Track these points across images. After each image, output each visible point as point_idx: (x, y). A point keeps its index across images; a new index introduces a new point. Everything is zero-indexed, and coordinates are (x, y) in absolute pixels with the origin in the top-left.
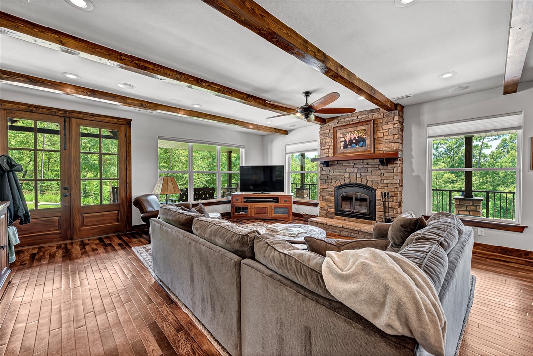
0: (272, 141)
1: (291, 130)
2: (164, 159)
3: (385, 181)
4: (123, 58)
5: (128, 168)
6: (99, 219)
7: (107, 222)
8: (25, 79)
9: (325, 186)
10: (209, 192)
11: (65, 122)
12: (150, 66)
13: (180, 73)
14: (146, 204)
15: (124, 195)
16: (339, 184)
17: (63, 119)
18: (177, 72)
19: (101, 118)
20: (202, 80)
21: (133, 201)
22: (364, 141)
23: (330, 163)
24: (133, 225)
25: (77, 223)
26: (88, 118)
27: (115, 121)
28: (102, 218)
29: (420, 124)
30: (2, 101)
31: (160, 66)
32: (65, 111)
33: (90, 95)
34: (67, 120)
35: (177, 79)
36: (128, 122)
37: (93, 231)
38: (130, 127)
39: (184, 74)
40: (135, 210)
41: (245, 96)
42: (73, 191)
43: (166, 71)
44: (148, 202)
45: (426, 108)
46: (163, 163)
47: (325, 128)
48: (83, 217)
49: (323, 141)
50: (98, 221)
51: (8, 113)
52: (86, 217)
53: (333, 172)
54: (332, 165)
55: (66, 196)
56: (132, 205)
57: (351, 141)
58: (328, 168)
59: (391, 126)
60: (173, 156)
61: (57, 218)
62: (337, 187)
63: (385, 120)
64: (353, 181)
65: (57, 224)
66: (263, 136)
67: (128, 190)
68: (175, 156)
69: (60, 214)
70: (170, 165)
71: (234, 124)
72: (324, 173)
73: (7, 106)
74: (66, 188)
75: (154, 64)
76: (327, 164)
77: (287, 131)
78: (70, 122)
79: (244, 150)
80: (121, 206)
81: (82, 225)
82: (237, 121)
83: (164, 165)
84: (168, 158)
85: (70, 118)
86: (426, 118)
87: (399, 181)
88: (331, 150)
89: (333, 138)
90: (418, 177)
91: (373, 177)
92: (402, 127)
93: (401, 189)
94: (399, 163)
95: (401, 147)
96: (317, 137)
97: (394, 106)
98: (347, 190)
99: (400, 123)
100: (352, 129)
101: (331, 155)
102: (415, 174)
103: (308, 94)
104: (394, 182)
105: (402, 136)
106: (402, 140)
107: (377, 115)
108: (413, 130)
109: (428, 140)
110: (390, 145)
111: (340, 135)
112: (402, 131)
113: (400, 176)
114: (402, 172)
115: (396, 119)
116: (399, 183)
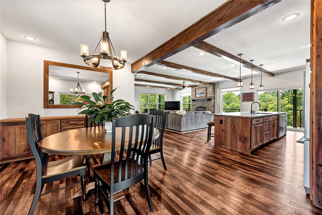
0: (176, 92)
3: (209, 106)
9: (193, 108)
29: (219, 88)
45: (220, 84)
47: (193, 89)
49: (192, 93)
53: (195, 103)
54: (195, 101)
57: (200, 93)
59: (210, 89)
62: (197, 108)
63: (209, 87)
64: (201, 106)
76: (193, 100)
77: (181, 89)
79: (166, 96)
86: (220, 87)
87: (213, 105)
88: (195, 96)
89: (195, 92)
90: (219, 104)
91: (206, 104)
92: (214, 89)
93: (214, 108)
94: (213, 100)
95: (213, 95)
96: (191, 91)
97: (210, 84)
98: (199, 109)
99: (213, 88)
100: (200, 90)
101: (195, 98)
102: (218, 103)
103: (184, 82)
104: (211, 106)
105: (215, 92)
106: (214, 93)
107: (207, 86)
108: (217, 90)
109: (221, 93)
110: (210, 95)
111: (197, 91)
112: (215, 91)
113: (213, 104)
114: (214, 103)
115: (212, 87)
116: (213, 106)
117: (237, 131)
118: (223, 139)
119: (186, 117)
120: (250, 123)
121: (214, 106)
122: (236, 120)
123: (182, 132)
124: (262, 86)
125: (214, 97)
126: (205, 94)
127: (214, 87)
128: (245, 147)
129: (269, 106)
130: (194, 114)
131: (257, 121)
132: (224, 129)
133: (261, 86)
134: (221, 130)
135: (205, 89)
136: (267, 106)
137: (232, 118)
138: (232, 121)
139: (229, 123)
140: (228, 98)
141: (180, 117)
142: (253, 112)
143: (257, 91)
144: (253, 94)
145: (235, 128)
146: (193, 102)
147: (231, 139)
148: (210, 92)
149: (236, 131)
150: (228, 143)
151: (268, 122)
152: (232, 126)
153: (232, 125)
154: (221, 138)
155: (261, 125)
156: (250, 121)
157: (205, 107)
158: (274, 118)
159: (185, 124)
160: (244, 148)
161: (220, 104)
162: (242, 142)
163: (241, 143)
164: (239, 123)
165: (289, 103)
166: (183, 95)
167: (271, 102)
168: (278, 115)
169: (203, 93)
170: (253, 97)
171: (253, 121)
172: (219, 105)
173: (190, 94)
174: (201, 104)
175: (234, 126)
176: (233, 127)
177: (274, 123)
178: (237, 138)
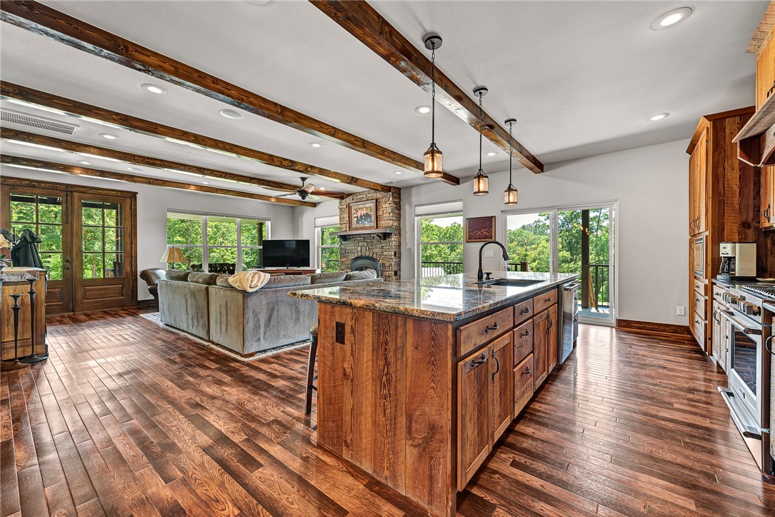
0: (302, 213)
1: (319, 203)
2: (179, 231)
3: (385, 253)
4: (136, 158)
5: (133, 241)
6: (102, 292)
7: (111, 295)
8: (41, 164)
9: (344, 260)
10: (228, 268)
11: (67, 196)
12: (158, 162)
13: (184, 165)
14: (153, 277)
15: (129, 269)
16: (354, 257)
17: (65, 194)
18: (181, 164)
19: (104, 192)
20: (204, 169)
21: (139, 274)
22: (370, 217)
23: (347, 237)
24: (139, 300)
25: (79, 295)
26: (90, 191)
27: (119, 193)
28: (105, 291)
29: (410, 204)
30: (2, 177)
31: (167, 161)
32: (67, 185)
33: (100, 176)
34: (69, 194)
35: (181, 170)
36: (133, 195)
37: (97, 304)
38: (136, 200)
39: (187, 165)
40: (141, 282)
41: (248, 179)
42: (75, 264)
43: (171, 165)
44: (156, 275)
45: (414, 191)
46: (178, 237)
47: (343, 203)
48: (85, 291)
49: (342, 216)
50: (101, 294)
51: (10, 189)
52: (88, 290)
53: (349, 245)
54: (349, 239)
55: (68, 268)
56: (139, 277)
57: (361, 216)
58: (346, 242)
59: (387, 205)
60: (194, 227)
61: (59, 290)
62: (353, 259)
63: (384, 200)
64: (363, 254)
65: (58, 296)
66: (293, 207)
67: (133, 264)
68: (197, 227)
69: (62, 286)
70: (190, 240)
71: (250, 197)
72: (343, 247)
73: (10, 182)
74: (67, 261)
75: (161, 160)
76: (344, 238)
77: (315, 204)
78: (72, 196)
79: (270, 222)
80: (126, 280)
81: (85, 298)
82: (253, 194)
83: (180, 239)
84: (186, 230)
85: (72, 192)
86: (414, 200)
87: (395, 253)
88: (348, 224)
89: (349, 213)
90: (410, 249)
91: (377, 250)
92: (398, 206)
93: (398, 260)
94: (394, 238)
95: (396, 224)
96: (338, 211)
97: (386, 189)
98: (360, 263)
99: (395, 202)
100: (362, 206)
101: (348, 229)
102: (408, 247)
103: (304, 179)
104: (390, 253)
105: (400, 214)
106: (399, 218)
107: (379, 195)
108: (406, 209)
109: (416, 218)
110: (387, 221)
111: (353, 211)
112: (400, 210)
113: (394, 249)
114: (399, 246)
115: (391, 200)
116: (395, 255)
117: (399, 388)
118: (347, 418)
119: (270, 295)
120: (450, 351)
121: (398, 254)
122: (392, 328)
123: (252, 355)
124: (513, 190)
125: (399, 229)
126: (373, 218)
127: (397, 200)
128: (431, 478)
129: (529, 253)
130: (309, 281)
131: (487, 329)
132: (348, 371)
133: (510, 189)
134: (339, 372)
135: (372, 205)
136: (526, 255)
137: (379, 314)
138: (379, 334)
139: (366, 341)
140: (454, 236)
141: (240, 296)
142: (485, 276)
143: (502, 211)
144: (493, 219)
145: (392, 369)
146: (343, 242)
147: (375, 424)
148: (388, 215)
149: (393, 384)
150: (364, 441)
151: (531, 317)
152: (377, 358)
153: (377, 354)
154: (340, 412)
155: (506, 340)
156: (450, 340)
157: (375, 257)
158: (549, 300)
159: (262, 323)
160: (427, 483)
161: (412, 249)
162: (418, 445)
163: (415, 451)
164: (404, 346)
165: (563, 247)
166: (320, 222)
167: (533, 246)
168: (558, 287)
169: (370, 216)
170: (493, 229)
171: (463, 336)
172: (410, 251)
173: (336, 220)
174: (364, 249)
175: (386, 359)
176: (382, 363)
177: (548, 317)
178: (399, 425)
